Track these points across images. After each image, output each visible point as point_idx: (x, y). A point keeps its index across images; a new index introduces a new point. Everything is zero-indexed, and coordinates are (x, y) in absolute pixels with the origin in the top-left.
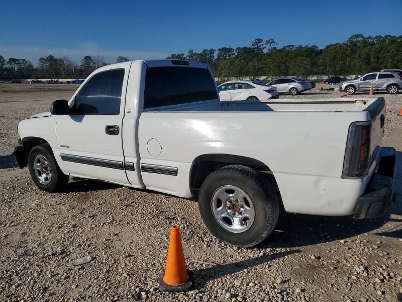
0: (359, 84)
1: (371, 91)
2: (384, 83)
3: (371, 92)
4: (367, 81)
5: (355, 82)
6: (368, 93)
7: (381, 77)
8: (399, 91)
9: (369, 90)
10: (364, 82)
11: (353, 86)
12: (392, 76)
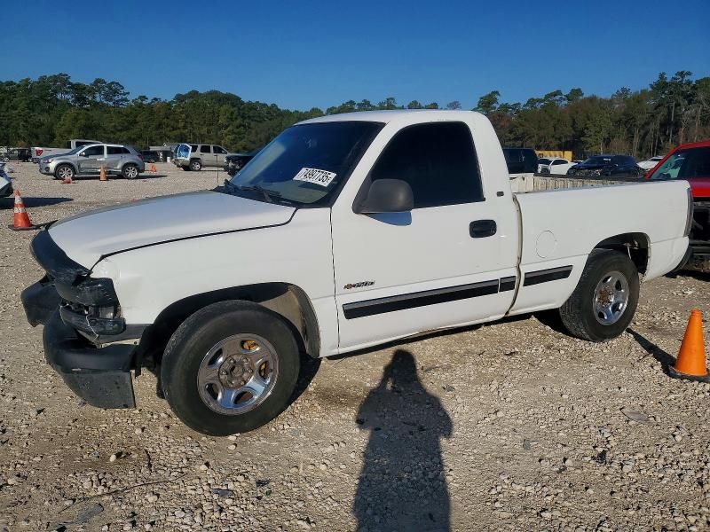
0: (79, 163)
1: (102, 173)
2: (118, 161)
3: (102, 176)
4: (91, 157)
5: (73, 159)
6: (99, 178)
7: (111, 151)
8: (140, 174)
9: (99, 173)
10: (85, 158)
11: (70, 165)
12: (125, 151)
